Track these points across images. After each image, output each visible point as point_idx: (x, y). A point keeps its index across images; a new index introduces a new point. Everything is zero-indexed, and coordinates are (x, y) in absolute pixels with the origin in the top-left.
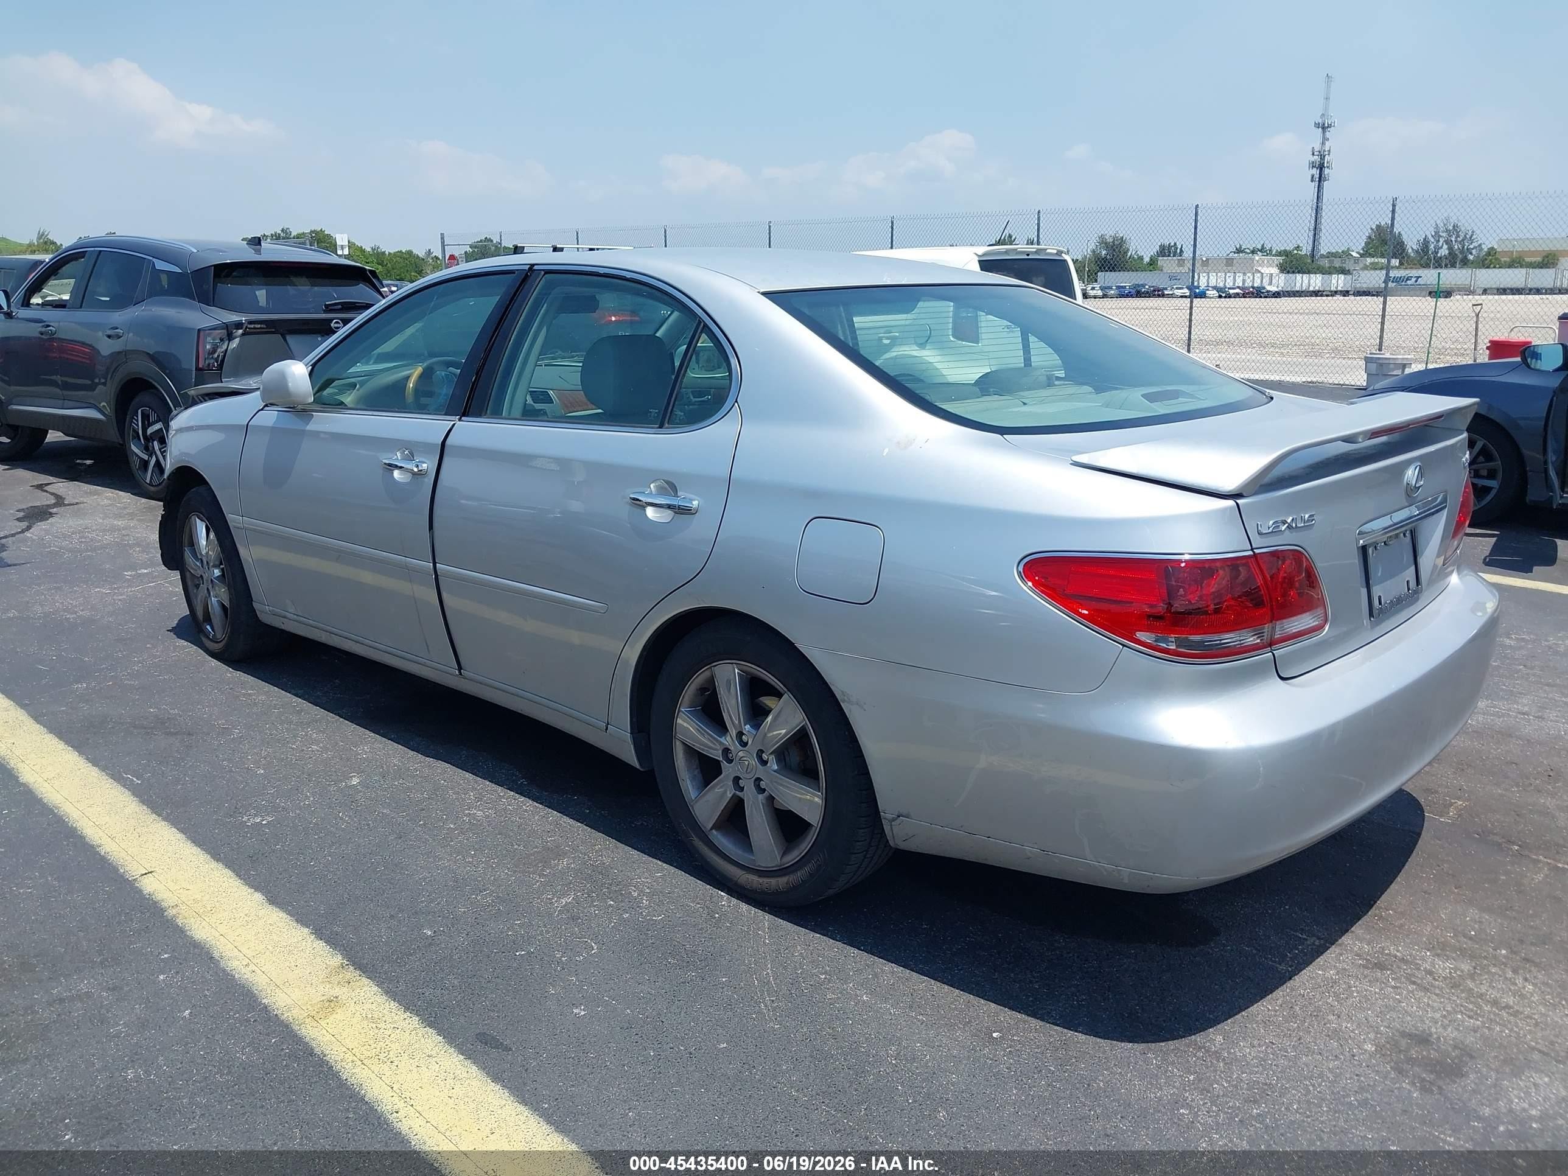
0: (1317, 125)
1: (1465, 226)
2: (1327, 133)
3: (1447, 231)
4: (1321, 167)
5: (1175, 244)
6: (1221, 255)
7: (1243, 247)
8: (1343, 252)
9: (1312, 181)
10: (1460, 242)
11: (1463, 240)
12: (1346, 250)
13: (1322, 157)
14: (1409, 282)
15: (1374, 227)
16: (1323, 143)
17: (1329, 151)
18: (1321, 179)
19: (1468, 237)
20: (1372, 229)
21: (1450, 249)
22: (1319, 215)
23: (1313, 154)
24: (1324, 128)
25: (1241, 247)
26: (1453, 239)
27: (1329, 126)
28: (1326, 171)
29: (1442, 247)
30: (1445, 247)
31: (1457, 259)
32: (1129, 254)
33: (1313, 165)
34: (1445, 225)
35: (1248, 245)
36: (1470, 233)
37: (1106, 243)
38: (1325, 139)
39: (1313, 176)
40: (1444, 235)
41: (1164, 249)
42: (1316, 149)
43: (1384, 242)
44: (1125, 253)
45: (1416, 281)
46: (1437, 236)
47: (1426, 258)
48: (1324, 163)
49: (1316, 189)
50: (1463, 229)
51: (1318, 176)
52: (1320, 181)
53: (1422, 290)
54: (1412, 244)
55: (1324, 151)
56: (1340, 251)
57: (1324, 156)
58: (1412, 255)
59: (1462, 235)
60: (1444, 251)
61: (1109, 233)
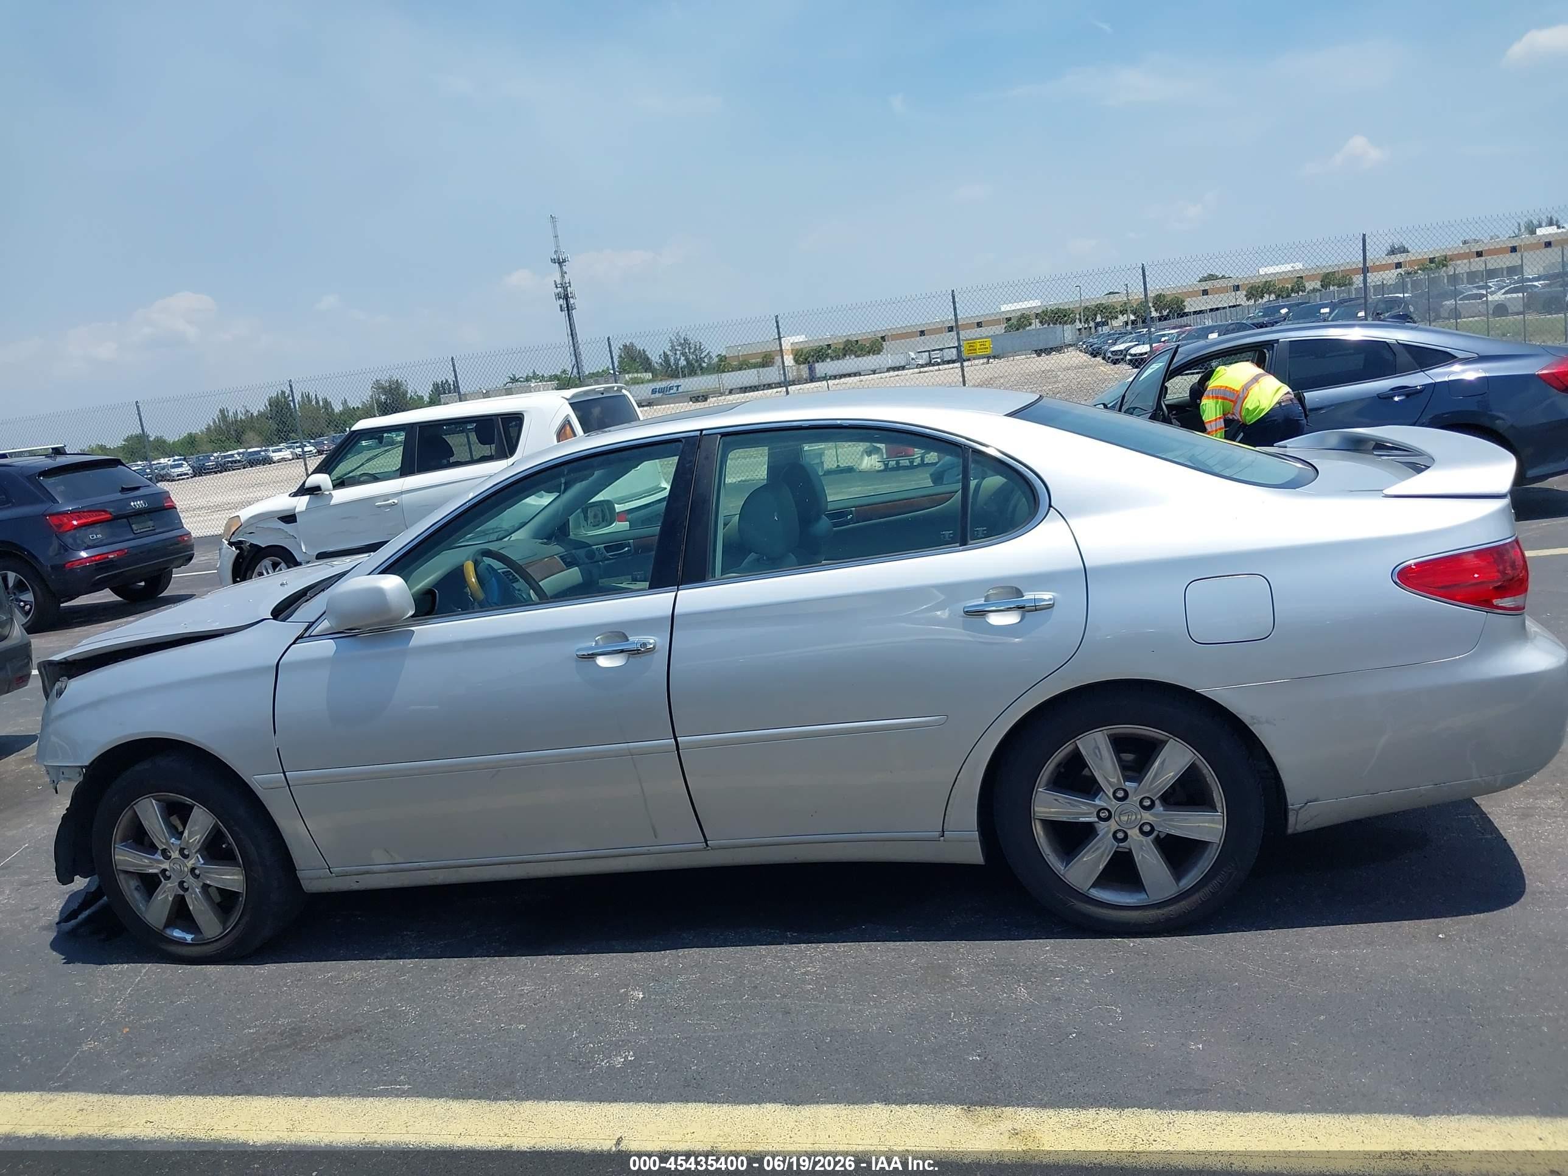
0: (553, 261)
1: (693, 338)
2: (564, 267)
3: (681, 344)
4: (566, 298)
5: (447, 381)
6: (498, 386)
7: (517, 377)
8: (603, 371)
9: (561, 310)
10: (693, 353)
11: (695, 351)
12: (605, 369)
13: (565, 289)
14: (672, 391)
15: (622, 347)
16: (563, 277)
17: (569, 283)
18: (569, 308)
19: (698, 347)
20: (620, 349)
21: (687, 359)
22: (575, 341)
23: (557, 287)
24: (561, 263)
25: (515, 377)
26: (687, 351)
27: (564, 261)
28: (572, 301)
29: (680, 359)
30: (683, 358)
31: (693, 369)
32: (409, 396)
33: (558, 296)
34: (678, 340)
35: (521, 374)
36: (698, 345)
37: (383, 388)
38: (563, 274)
39: (561, 306)
40: (679, 348)
41: (438, 387)
42: (558, 282)
43: (634, 359)
44: (404, 395)
45: (677, 390)
46: (673, 349)
47: (670, 371)
48: (567, 294)
49: (567, 317)
50: (692, 341)
51: (565, 306)
52: (568, 310)
53: (683, 396)
54: (655, 359)
55: (566, 283)
56: (601, 371)
57: (567, 288)
58: (658, 368)
59: (692, 346)
60: (683, 362)
61: (384, 378)
